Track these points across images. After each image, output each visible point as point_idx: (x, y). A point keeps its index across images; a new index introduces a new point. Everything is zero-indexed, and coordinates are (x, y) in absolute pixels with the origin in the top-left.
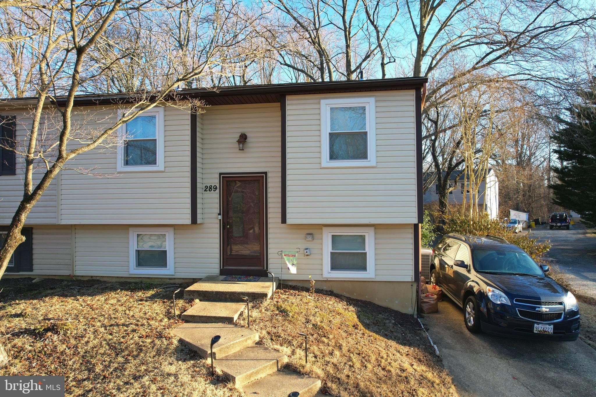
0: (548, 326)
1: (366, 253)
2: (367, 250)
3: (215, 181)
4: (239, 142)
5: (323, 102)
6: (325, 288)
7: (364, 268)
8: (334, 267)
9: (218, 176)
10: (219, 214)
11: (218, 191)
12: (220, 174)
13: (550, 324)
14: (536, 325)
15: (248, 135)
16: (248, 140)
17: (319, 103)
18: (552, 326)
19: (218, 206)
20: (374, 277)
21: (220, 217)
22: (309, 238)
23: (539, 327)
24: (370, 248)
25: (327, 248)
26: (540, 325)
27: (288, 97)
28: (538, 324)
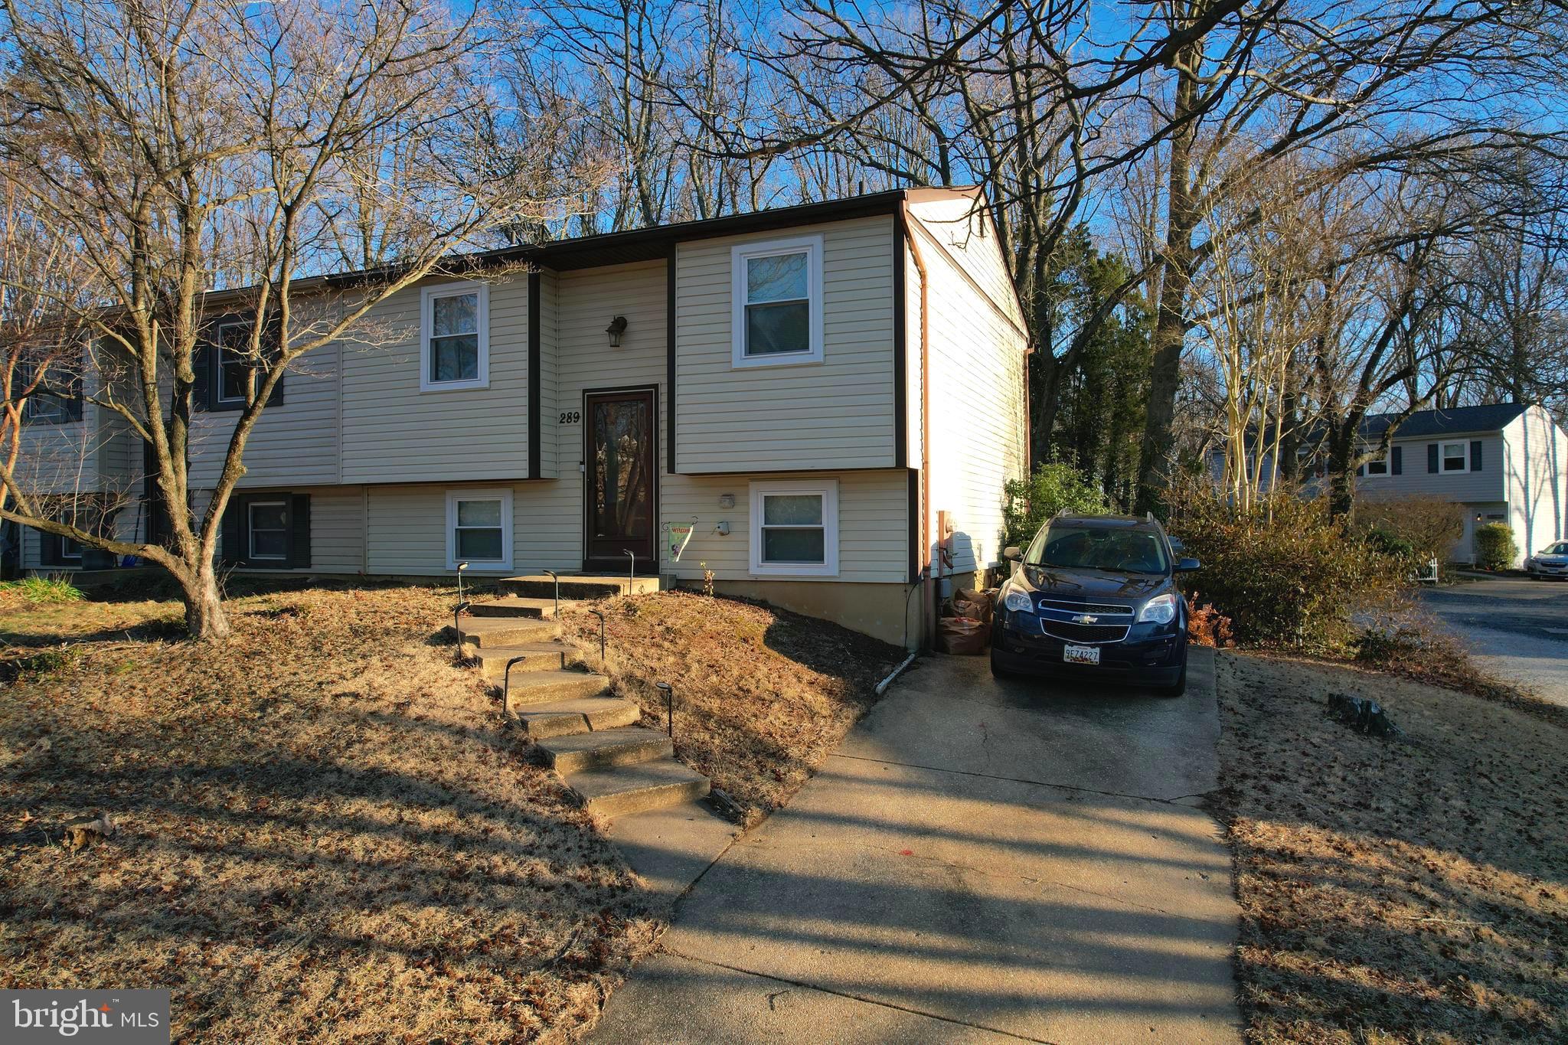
0: (1089, 649)
1: (822, 530)
2: (824, 525)
3: (576, 405)
4: (610, 331)
5: (736, 250)
6: (753, 595)
7: (819, 557)
8: (769, 555)
9: (580, 395)
10: (582, 463)
11: (580, 421)
12: (585, 391)
13: (1093, 646)
14: (1067, 647)
15: (629, 319)
16: (630, 328)
17: (729, 253)
18: (1097, 650)
19: (580, 448)
20: (836, 573)
21: (583, 468)
22: (727, 503)
23: (1073, 652)
24: (829, 522)
25: (756, 523)
26: (1075, 648)
27: (679, 246)
28: (1072, 645)
